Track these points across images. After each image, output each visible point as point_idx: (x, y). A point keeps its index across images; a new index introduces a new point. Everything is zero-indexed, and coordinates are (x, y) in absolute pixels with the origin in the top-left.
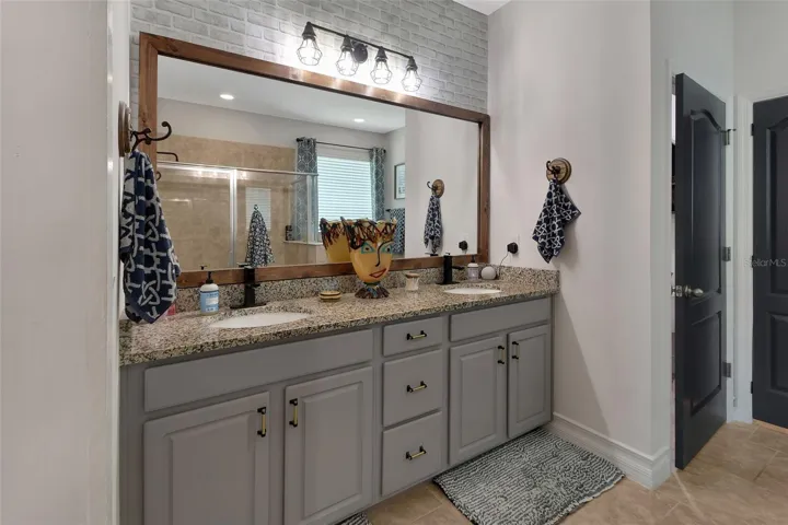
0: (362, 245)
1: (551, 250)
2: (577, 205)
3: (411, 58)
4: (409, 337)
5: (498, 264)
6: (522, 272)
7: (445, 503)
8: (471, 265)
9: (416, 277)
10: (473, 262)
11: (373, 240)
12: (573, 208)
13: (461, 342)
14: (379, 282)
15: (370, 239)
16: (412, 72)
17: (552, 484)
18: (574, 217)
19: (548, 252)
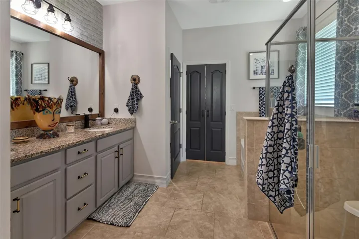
0: (43, 110)
1: (133, 111)
2: (142, 93)
3: (67, 15)
4: (79, 153)
5: (109, 117)
6: (121, 120)
7: (96, 224)
8: (98, 118)
9: (73, 125)
10: (99, 117)
11: (51, 107)
12: (141, 94)
13: (101, 152)
14: (53, 130)
15: (48, 106)
16: (68, 22)
17: (137, 198)
18: (141, 98)
19: (132, 111)
